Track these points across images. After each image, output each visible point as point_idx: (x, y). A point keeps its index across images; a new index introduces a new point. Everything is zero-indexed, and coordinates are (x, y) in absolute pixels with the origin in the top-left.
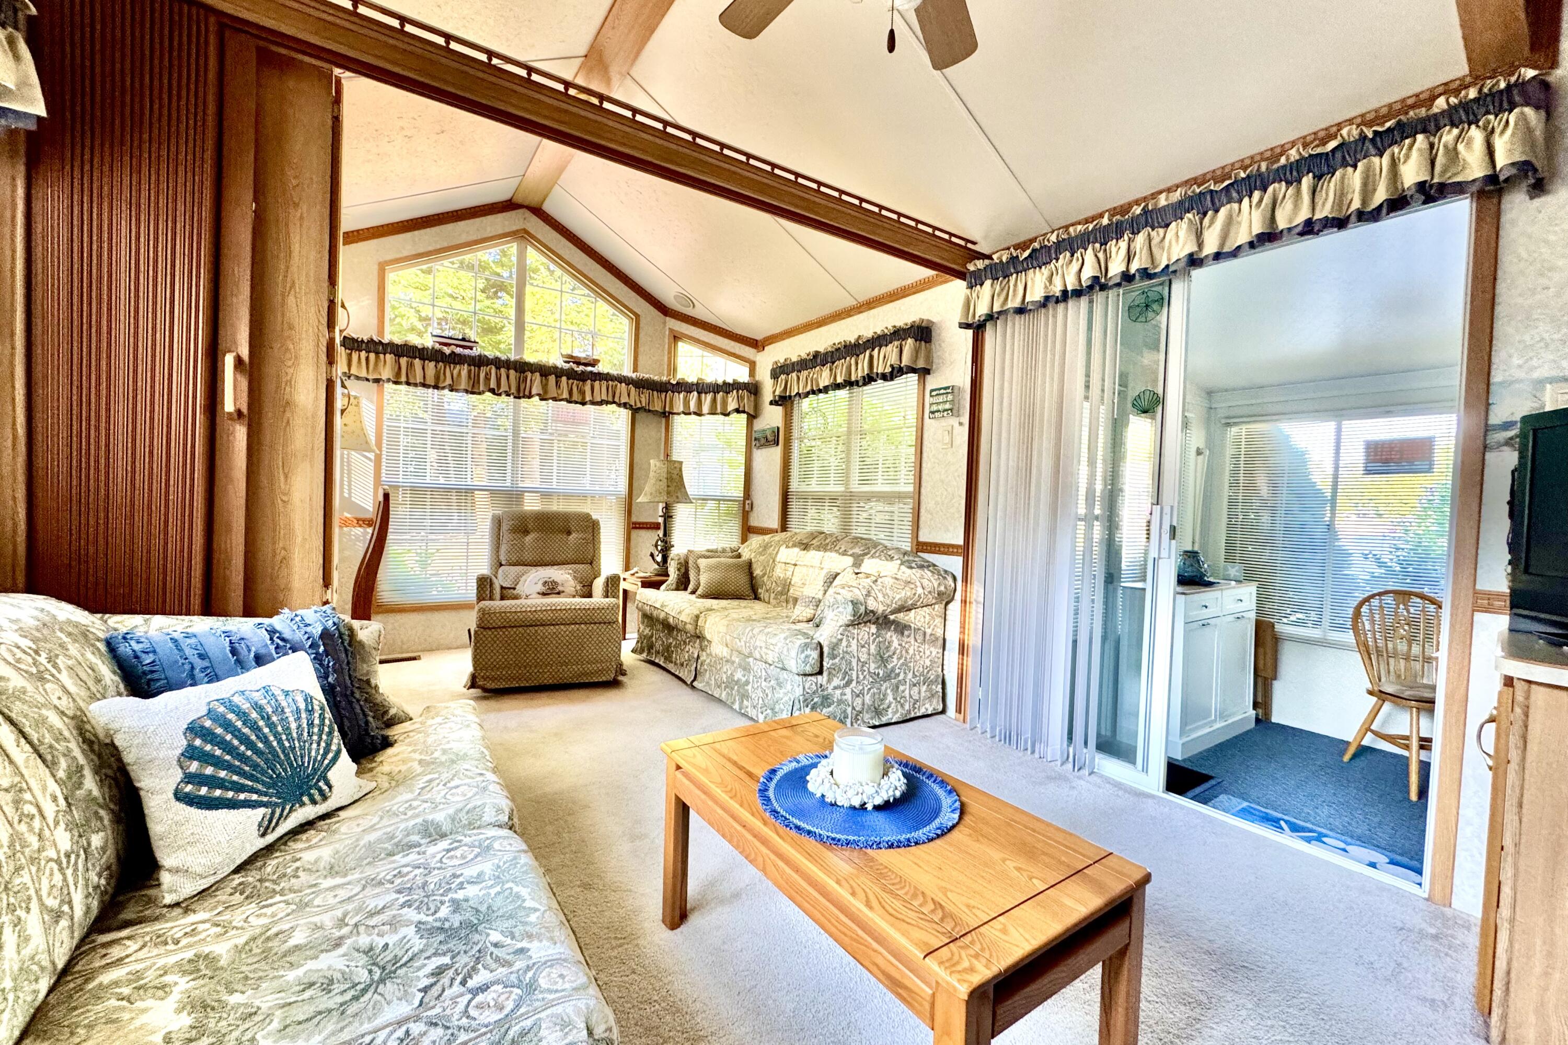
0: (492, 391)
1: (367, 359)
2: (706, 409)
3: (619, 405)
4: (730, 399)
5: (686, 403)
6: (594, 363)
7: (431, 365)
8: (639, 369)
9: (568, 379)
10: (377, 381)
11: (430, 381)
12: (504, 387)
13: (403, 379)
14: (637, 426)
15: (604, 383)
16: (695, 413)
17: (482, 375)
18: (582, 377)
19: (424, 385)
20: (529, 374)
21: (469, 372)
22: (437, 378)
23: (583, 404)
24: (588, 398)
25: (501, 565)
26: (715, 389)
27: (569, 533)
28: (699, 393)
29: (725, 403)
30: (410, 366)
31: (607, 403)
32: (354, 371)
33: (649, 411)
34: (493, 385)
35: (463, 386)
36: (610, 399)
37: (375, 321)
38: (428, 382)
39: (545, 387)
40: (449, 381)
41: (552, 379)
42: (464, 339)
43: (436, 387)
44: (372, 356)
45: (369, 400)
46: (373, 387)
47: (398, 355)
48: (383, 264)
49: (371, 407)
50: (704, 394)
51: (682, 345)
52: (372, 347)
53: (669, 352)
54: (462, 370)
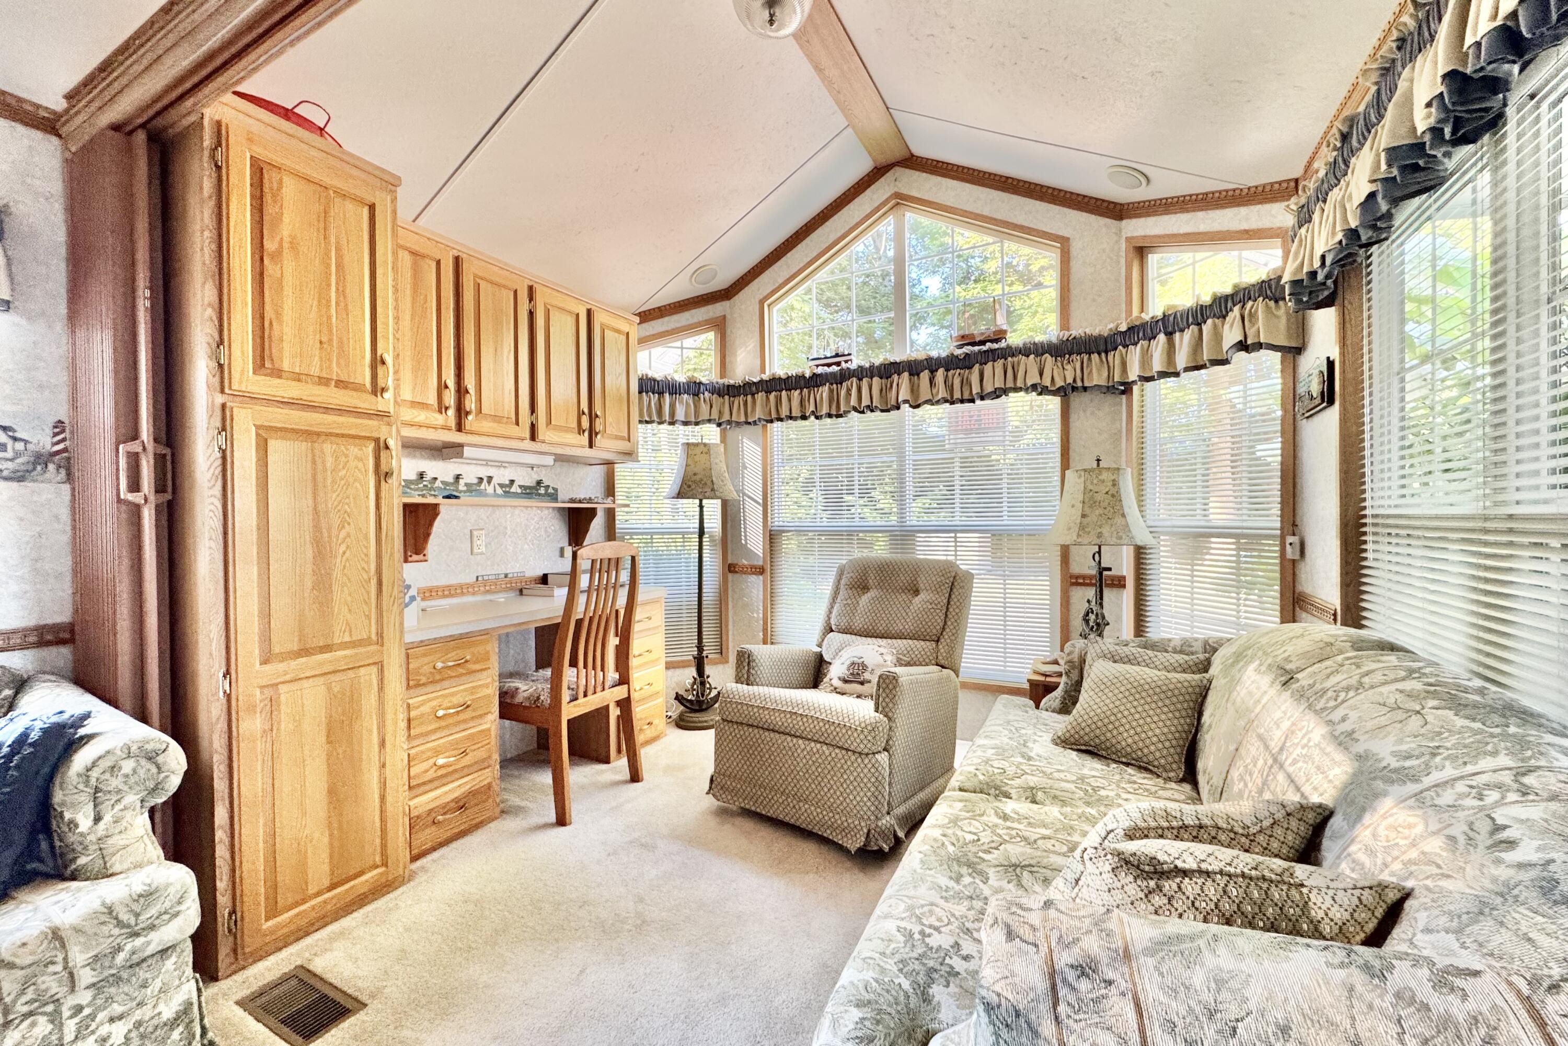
0: (855, 409)
1: (745, 403)
2: (1182, 360)
3: (1027, 390)
4: (1227, 327)
5: (1146, 359)
6: (999, 336)
7: (796, 394)
8: (1074, 322)
9: (947, 370)
10: (755, 423)
11: (796, 412)
12: (865, 402)
13: (774, 415)
14: (1073, 417)
16: (1163, 375)
17: (843, 393)
18: (965, 363)
19: (791, 418)
20: (895, 377)
21: (831, 391)
22: (802, 404)
23: (972, 401)
24: (976, 389)
25: (831, 630)
26: (1200, 315)
27: (917, 592)
28: (1170, 334)
29: (1217, 337)
30: (779, 400)
31: (1004, 391)
32: (734, 419)
33: (1085, 389)
34: (853, 402)
35: (825, 410)
36: (1010, 384)
37: (758, 362)
38: (794, 414)
39: (914, 390)
40: (812, 408)
41: (925, 375)
42: (837, 355)
43: (804, 417)
44: (749, 397)
45: (757, 444)
46: (758, 429)
47: (768, 392)
48: (762, 303)
49: (758, 450)
50: (1177, 335)
51: (1153, 259)
52: (747, 389)
53: (1129, 278)
54: (825, 390)
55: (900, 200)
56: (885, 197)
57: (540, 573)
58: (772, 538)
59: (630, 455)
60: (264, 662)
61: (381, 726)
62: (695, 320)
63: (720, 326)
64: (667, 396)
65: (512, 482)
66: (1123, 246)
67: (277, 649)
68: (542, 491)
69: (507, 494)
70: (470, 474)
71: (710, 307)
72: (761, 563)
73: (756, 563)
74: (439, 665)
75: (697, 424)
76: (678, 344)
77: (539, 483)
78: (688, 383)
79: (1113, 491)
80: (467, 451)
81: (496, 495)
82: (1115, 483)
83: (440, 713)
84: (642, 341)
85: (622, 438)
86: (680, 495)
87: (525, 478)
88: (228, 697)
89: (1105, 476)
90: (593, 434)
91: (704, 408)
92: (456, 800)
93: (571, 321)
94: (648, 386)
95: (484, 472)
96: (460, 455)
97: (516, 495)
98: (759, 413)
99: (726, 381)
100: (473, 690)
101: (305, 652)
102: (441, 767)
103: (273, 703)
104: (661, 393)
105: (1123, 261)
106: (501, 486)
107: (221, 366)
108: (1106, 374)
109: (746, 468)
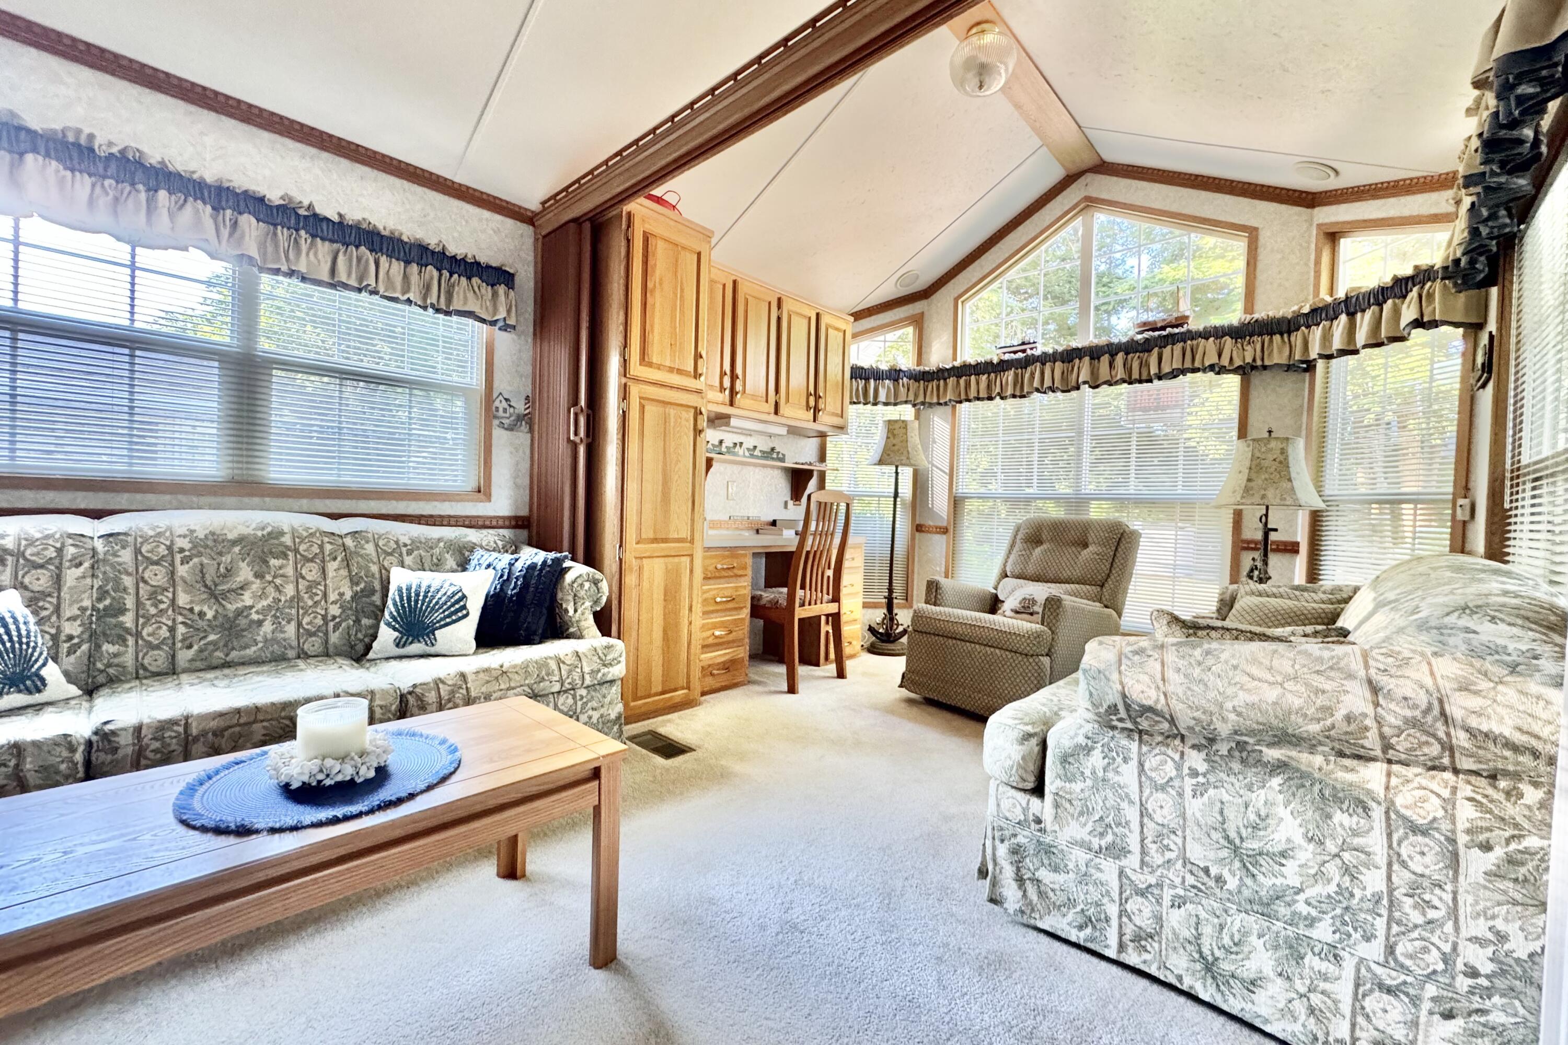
0: (1038, 390)
1: (938, 387)
2: (1361, 337)
3: (1204, 370)
4: (1405, 306)
5: (1327, 338)
6: (1180, 321)
7: (984, 378)
8: (1257, 306)
9: (1127, 354)
10: (946, 404)
11: (983, 394)
12: (1047, 383)
13: (963, 397)
14: (1252, 394)
15: (1178, 347)
16: (1343, 353)
17: (1027, 376)
18: (1145, 347)
19: (978, 399)
20: (1077, 361)
21: (1016, 375)
22: (989, 387)
23: (1150, 381)
24: (1154, 370)
25: (1007, 576)
26: (1380, 296)
27: (1085, 545)
28: (1351, 315)
29: (1396, 315)
30: (968, 385)
32: (928, 400)
33: (1265, 368)
34: (1036, 384)
35: (1009, 392)
36: (1188, 365)
37: (951, 352)
38: (981, 395)
39: (1094, 373)
40: (998, 390)
41: (1105, 359)
42: (1023, 344)
43: (990, 398)
44: (942, 382)
45: (946, 421)
46: (948, 409)
47: (959, 377)
48: (956, 300)
49: (947, 427)
50: (1359, 315)
51: (1345, 244)
52: (941, 374)
53: (1318, 262)
54: (1010, 375)
55: (1090, 203)
56: (1075, 201)
57: (771, 519)
58: (956, 503)
59: (841, 428)
60: (637, 543)
61: (691, 597)
62: (897, 317)
63: (918, 322)
64: (872, 381)
65: (755, 447)
66: (1314, 232)
67: (644, 536)
68: (775, 456)
69: (752, 456)
70: (730, 439)
71: (911, 306)
72: (945, 524)
73: (940, 524)
74: (719, 566)
75: (895, 404)
76: (882, 338)
77: (773, 449)
78: (890, 370)
79: (1282, 458)
80: (733, 422)
81: (744, 456)
82: (1283, 451)
83: (718, 600)
84: (855, 336)
85: (837, 415)
86: (881, 462)
87: (764, 445)
88: (621, 560)
89: (1273, 444)
90: (816, 410)
91: (903, 391)
92: (724, 663)
93: (805, 322)
94: (858, 373)
95: (738, 439)
96: (728, 424)
97: (757, 457)
98: (949, 395)
99: (921, 368)
100: (736, 589)
101: (655, 540)
102: (717, 637)
103: (640, 568)
104: (867, 379)
105: (1313, 246)
106: (748, 449)
107: (625, 360)
108: (1287, 353)
109: (934, 442)
